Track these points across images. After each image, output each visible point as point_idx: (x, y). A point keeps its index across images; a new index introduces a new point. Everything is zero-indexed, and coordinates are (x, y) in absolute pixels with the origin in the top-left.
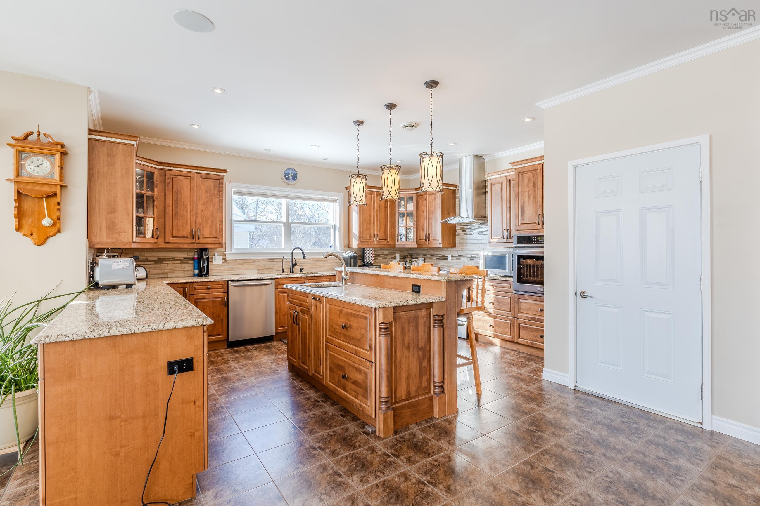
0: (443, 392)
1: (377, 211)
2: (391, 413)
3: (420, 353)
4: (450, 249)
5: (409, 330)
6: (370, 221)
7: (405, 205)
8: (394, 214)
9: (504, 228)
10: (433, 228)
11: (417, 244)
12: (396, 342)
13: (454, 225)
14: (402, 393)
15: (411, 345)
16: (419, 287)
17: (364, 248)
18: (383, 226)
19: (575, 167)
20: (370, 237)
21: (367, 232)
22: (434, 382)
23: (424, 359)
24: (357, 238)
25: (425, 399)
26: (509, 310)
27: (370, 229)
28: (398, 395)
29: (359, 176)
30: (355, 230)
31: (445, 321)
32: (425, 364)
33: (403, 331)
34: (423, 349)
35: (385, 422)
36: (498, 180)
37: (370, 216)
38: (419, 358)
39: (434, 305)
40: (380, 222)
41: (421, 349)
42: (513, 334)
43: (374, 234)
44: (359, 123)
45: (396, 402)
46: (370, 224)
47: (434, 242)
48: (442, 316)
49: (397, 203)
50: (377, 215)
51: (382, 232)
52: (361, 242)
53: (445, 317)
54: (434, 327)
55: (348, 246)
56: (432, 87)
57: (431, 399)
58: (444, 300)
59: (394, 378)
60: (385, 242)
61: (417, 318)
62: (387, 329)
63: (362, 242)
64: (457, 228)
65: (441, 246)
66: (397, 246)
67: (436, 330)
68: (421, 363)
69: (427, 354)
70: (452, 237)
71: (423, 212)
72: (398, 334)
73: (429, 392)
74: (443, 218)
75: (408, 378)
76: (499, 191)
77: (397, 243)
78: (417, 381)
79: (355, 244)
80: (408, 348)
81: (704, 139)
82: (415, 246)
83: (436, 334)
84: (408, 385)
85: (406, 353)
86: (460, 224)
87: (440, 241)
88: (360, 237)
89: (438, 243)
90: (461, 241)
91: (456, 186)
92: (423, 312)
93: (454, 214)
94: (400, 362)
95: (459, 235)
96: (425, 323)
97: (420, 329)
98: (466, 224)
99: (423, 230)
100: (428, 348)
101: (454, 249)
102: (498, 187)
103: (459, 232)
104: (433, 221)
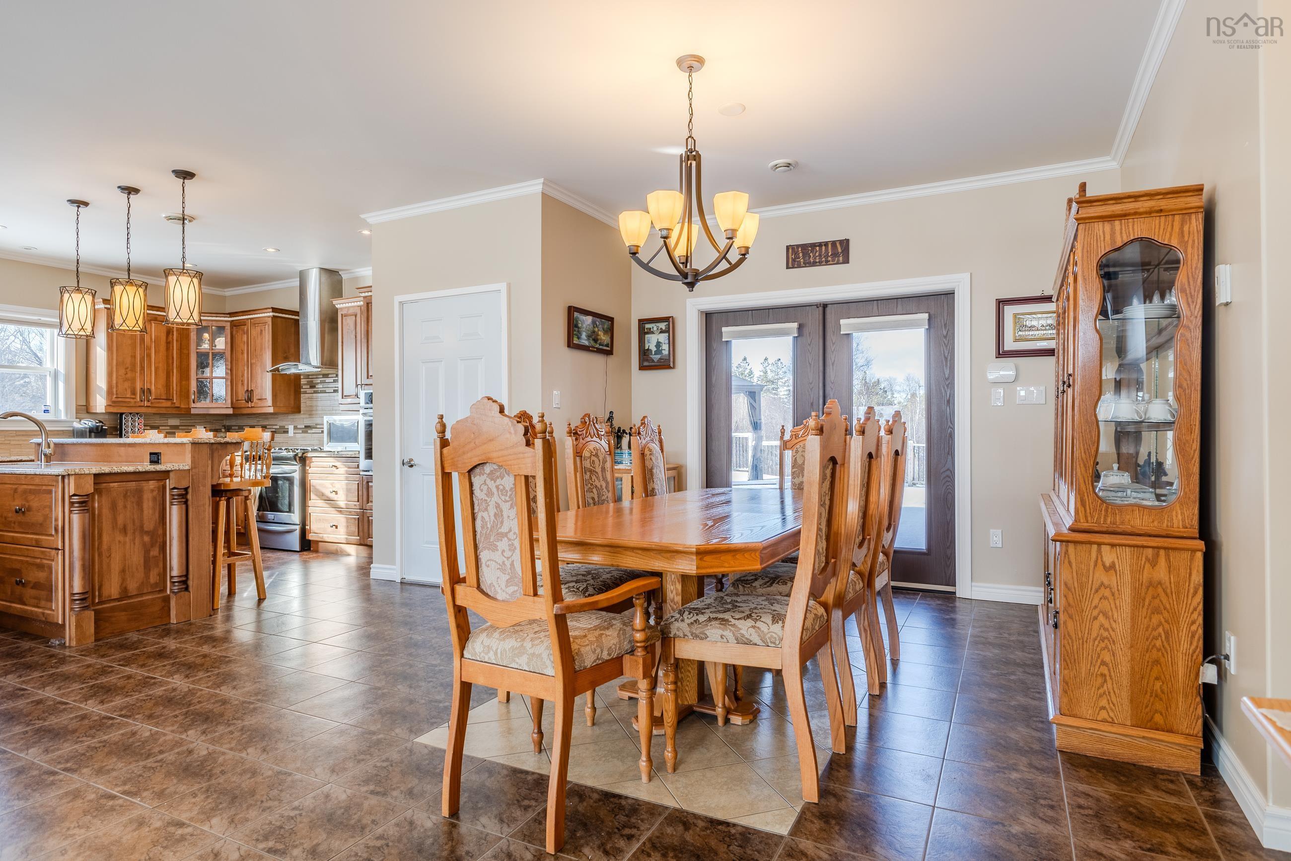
0: (187, 589)
1: (149, 349)
2: (90, 614)
3: (147, 539)
4: (291, 417)
5: (125, 507)
6: (134, 365)
7: (212, 342)
8: (188, 355)
9: (359, 383)
10: (259, 381)
11: (233, 408)
12: (100, 522)
13: (297, 377)
14: (112, 589)
15: (130, 527)
16: (157, 455)
17: (121, 414)
18: (162, 376)
19: (401, 304)
20: (134, 393)
21: (127, 385)
22: (171, 577)
23: (152, 545)
24: (104, 393)
25: (154, 599)
26: (356, 499)
27: (133, 380)
28: (105, 593)
29: (78, 290)
30: (100, 379)
31: (189, 497)
32: (155, 552)
33: (114, 507)
34: (152, 534)
35: (78, 626)
36: (351, 311)
37: (134, 357)
38: (144, 544)
39: (171, 475)
40: (156, 369)
41: (147, 533)
42: (361, 534)
43: (142, 390)
44: (80, 204)
45: (100, 603)
46: (133, 370)
47: (260, 404)
48: (186, 489)
49: (193, 336)
50: (149, 356)
51: (160, 386)
52: (112, 403)
53: (190, 490)
54: (171, 504)
55: (85, 409)
56: (184, 178)
57: (167, 600)
58: (187, 468)
59: (97, 570)
60: (168, 404)
61: (139, 493)
62: (84, 503)
63: (114, 402)
64: (303, 381)
65: (271, 410)
66: (193, 411)
67: (175, 508)
68: (147, 552)
69: (160, 540)
70: (292, 397)
71: (242, 353)
72: (106, 511)
73: (165, 589)
74: (274, 364)
75: (123, 571)
76: (352, 327)
77: (193, 405)
78: (140, 575)
79: (100, 404)
80: (124, 530)
81: (503, 287)
82: (230, 411)
83: (174, 514)
84: (124, 580)
85: (119, 537)
86: (307, 376)
87: (269, 402)
88: (110, 392)
89: (268, 407)
90: (308, 403)
91: (296, 313)
92: (152, 484)
93: (297, 359)
94: (109, 549)
95: (305, 393)
96: (154, 499)
97: (145, 506)
98: (316, 375)
99: (243, 384)
100: (160, 532)
101: (297, 416)
102: (350, 321)
103: (305, 388)
104: (258, 370)
